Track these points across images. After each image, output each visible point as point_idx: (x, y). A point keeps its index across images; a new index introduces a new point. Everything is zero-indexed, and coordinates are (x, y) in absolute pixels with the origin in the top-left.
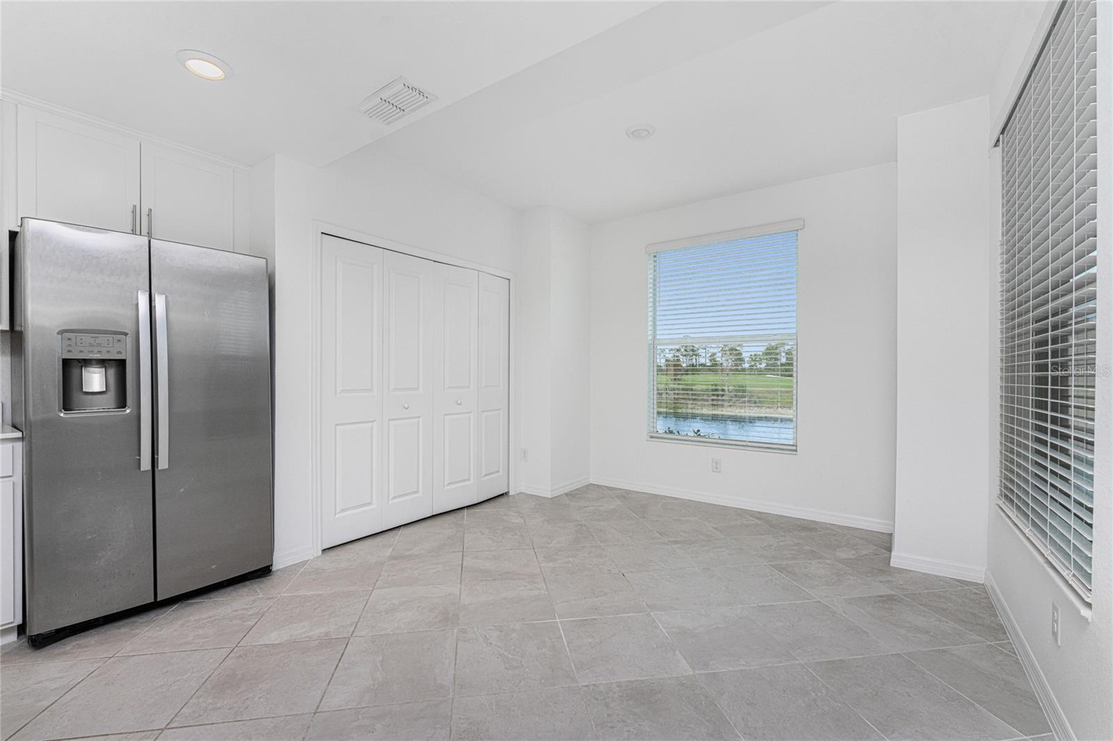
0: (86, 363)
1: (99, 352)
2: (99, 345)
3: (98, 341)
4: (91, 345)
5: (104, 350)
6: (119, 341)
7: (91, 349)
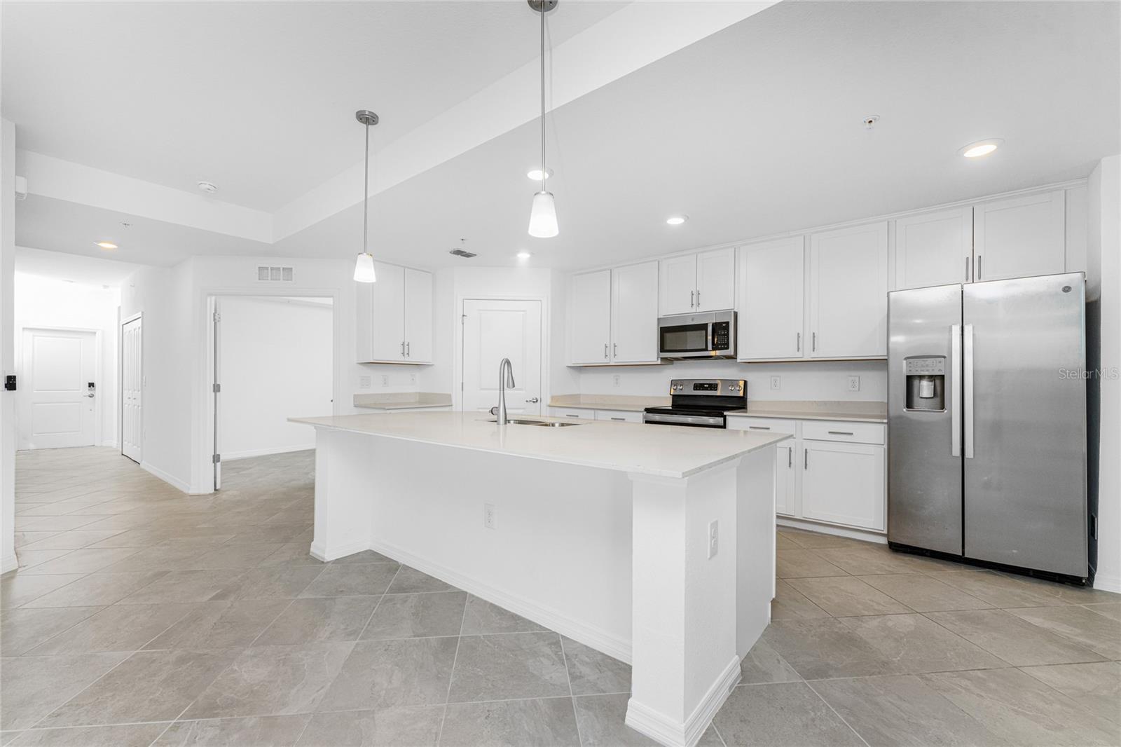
0: (921, 377)
1: (928, 370)
2: (927, 366)
3: (927, 363)
4: (922, 366)
5: (930, 369)
6: (940, 362)
7: (923, 369)
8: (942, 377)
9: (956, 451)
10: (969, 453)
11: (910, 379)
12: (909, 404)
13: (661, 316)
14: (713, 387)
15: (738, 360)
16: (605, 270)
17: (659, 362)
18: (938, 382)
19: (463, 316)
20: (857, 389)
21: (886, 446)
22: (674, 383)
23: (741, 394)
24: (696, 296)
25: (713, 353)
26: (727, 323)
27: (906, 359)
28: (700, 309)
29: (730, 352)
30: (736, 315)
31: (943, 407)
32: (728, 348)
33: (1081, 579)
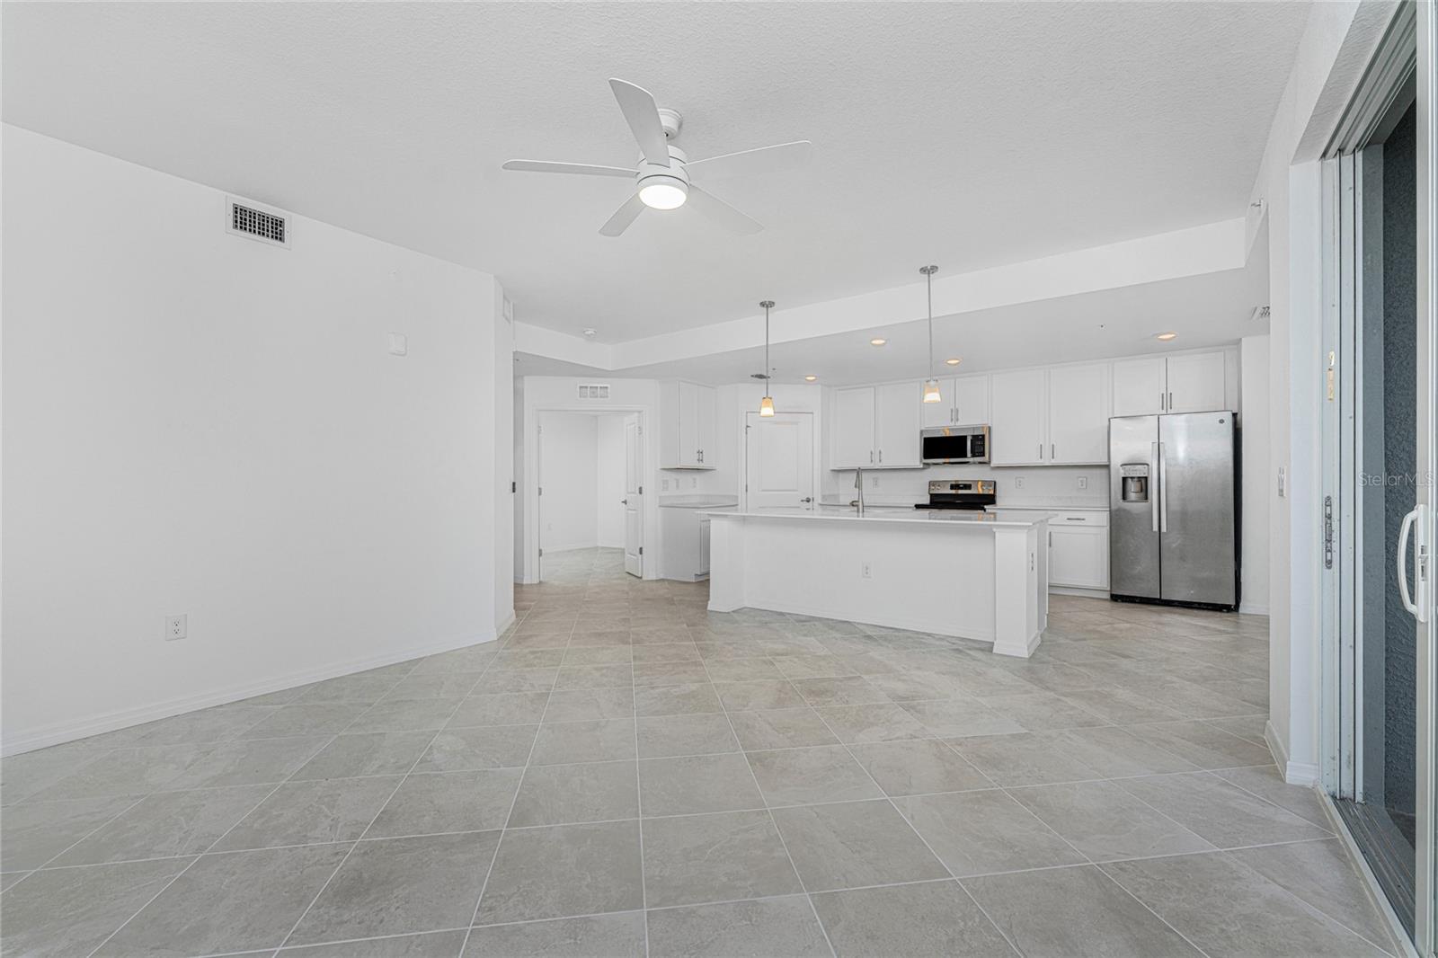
8: (1146, 478)
9: (1155, 528)
10: (1164, 529)
11: (1124, 479)
12: (1124, 497)
13: (923, 428)
14: (968, 487)
15: (992, 465)
16: (870, 387)
17: (922, 466)
18: (1143, 481)
19: (747, 426)
20: (1084, 487)
21: (1108, 528)
22: (932, 484)
23: (992, 492)
24: (955, 413)
25: (971, 460)
26: (983, 436)
27: (1122, 465)
28: (958, 424)
29: (986, 459)
30: (990, 428)
31: (1146, 498)
32: (984, 455)
33: (1231, 606)
